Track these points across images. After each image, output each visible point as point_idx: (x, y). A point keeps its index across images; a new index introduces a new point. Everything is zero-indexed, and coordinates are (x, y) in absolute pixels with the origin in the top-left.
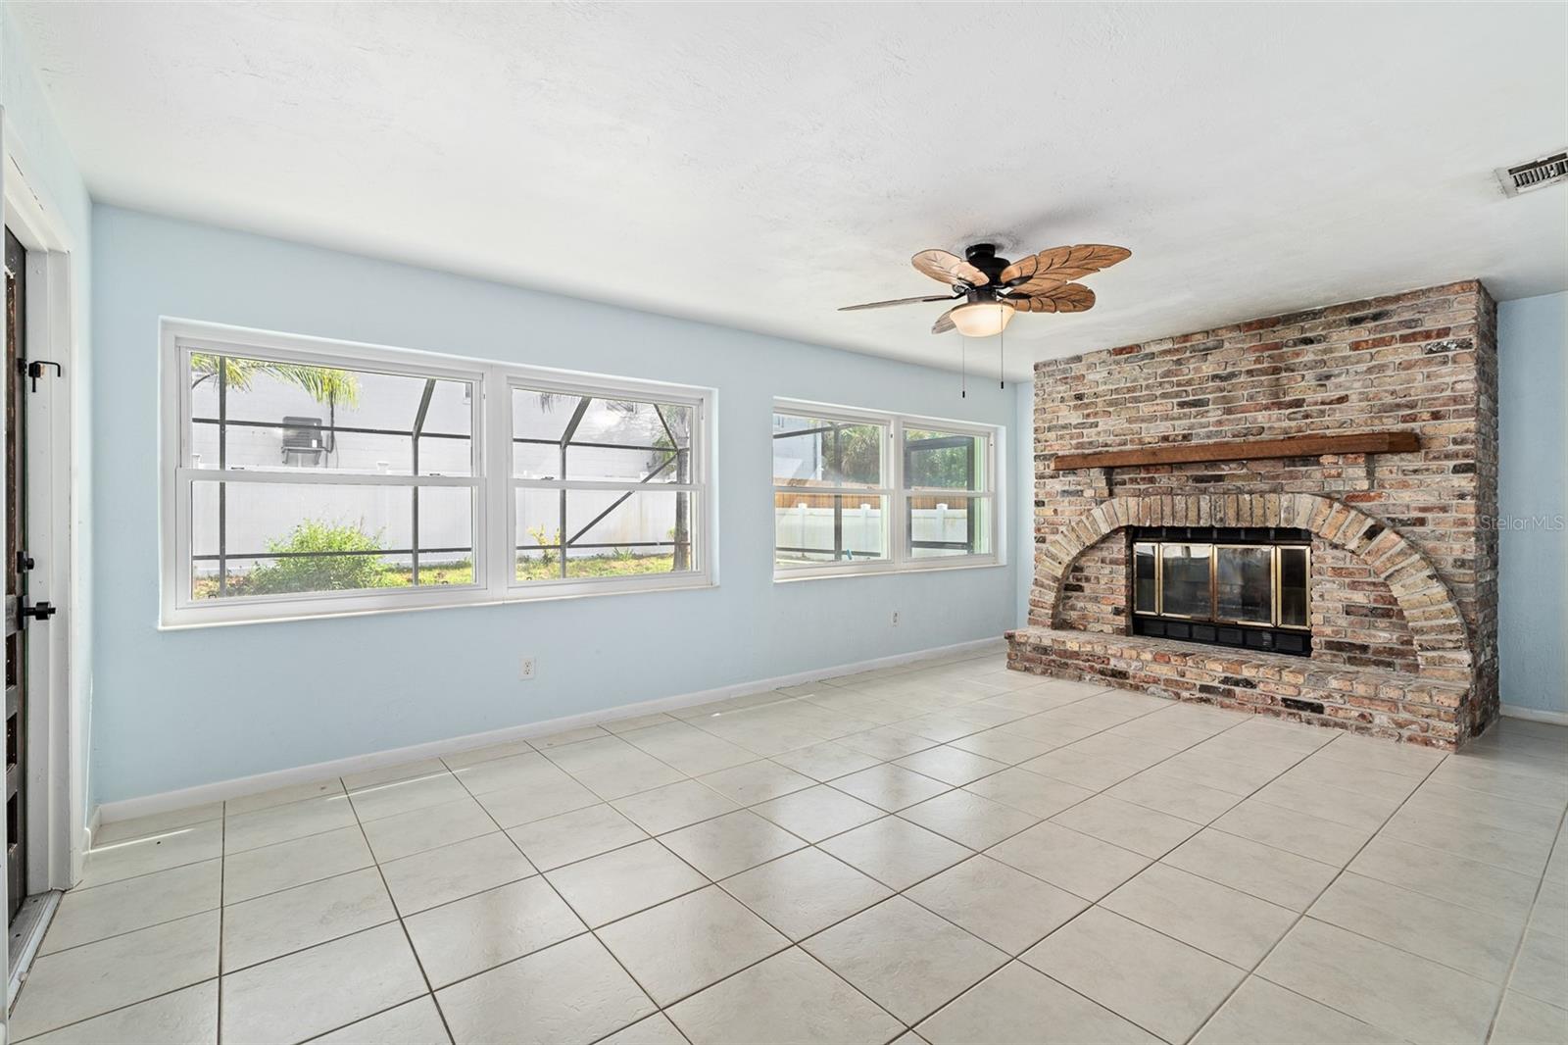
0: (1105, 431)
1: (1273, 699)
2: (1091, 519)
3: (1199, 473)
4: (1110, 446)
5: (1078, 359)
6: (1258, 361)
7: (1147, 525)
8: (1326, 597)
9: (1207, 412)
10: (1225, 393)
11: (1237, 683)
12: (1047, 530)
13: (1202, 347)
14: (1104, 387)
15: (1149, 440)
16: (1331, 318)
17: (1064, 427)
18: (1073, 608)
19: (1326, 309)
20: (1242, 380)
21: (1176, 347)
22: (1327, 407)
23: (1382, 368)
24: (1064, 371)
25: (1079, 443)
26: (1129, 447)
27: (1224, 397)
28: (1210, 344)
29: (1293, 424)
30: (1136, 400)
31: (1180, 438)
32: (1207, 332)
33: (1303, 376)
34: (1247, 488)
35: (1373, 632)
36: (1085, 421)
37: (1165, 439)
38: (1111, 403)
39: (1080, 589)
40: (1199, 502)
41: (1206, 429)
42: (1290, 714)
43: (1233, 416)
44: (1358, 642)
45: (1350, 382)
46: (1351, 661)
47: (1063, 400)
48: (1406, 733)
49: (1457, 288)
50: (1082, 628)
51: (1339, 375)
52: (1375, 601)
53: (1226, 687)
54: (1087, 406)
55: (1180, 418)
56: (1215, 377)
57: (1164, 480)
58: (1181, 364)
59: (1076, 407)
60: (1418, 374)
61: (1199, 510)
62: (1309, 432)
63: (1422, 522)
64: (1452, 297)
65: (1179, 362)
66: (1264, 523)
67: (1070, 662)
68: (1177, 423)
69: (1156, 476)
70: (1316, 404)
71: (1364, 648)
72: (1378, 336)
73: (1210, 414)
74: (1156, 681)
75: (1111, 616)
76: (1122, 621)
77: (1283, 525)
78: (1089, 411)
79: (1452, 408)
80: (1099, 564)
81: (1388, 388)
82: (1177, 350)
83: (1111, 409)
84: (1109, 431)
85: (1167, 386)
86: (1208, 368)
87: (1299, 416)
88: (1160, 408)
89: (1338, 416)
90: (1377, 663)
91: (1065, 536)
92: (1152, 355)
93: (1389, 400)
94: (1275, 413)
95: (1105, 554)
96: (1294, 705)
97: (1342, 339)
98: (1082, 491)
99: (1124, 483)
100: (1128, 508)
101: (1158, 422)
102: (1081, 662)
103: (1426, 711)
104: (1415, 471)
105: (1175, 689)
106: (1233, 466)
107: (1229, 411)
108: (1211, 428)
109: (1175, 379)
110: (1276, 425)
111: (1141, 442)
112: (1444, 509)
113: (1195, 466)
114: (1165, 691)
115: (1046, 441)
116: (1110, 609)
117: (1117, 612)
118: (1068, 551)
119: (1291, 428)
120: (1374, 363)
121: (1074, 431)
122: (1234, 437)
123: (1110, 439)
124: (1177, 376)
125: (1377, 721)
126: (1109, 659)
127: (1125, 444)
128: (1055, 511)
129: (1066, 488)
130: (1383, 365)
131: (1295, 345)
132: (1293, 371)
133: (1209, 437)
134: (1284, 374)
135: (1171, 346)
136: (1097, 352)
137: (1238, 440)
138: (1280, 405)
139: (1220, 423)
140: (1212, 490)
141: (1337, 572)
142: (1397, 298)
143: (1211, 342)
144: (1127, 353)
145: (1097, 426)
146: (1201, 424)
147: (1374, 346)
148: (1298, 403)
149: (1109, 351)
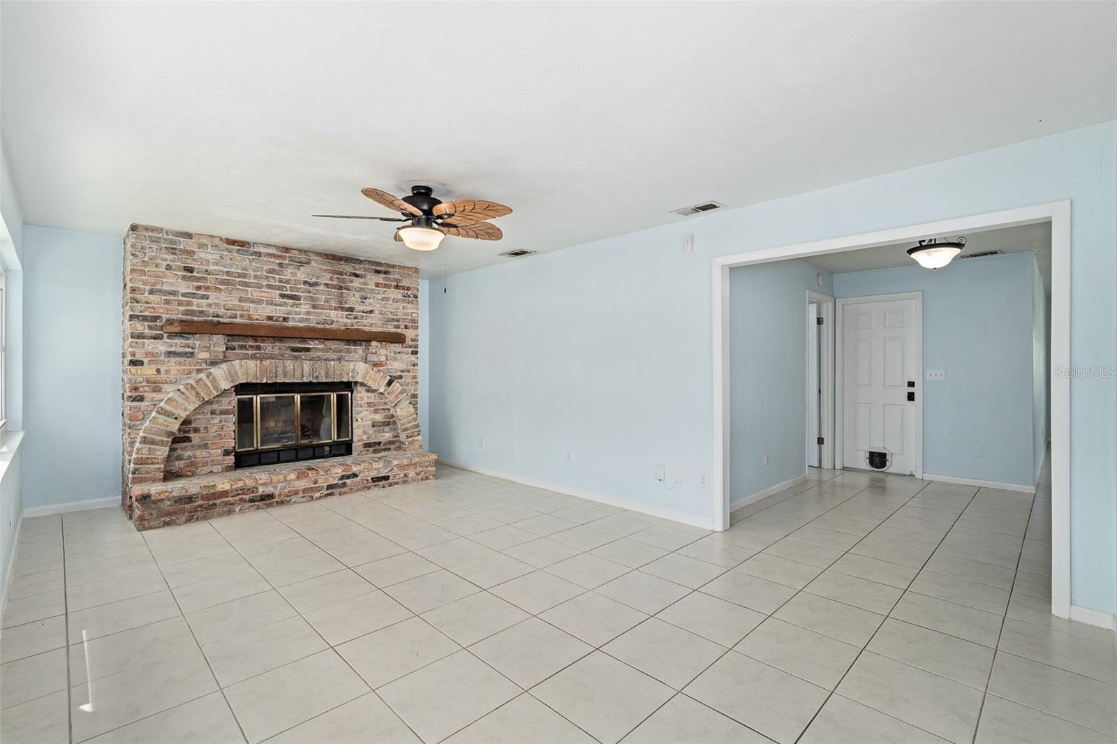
0: (217, 305)
1: (367, 480)
2: (211, 377)
3: (295, 345)
4: (222, 317)
5: (189, 236)
6: (331, 279)
7: (264, 381)
8: (364, 419)
9: (300, 304)
10: (311, 295)
11: (348, 477)
12: (146, 389)
13: (298, 260)
14: (216, 267)
15: (255, 317)
16: (367, 266)
17: (174, 293)
18: (179, 458)
19: (365, 260)
20: (321, 288)
21: (278, 254)
22: (364, 314)
23: (387, 299)
24: (172, 242)
25: (189, 310)
26: (238, 320)
27: (311, 297)
28: (303, 260)
29: (349, 321)
30: (246, 285)
31: (281, 319)
32: (301, 251)
33: (354, 295)
34: (325, 357)
35: (383, 434)
36: (194, 291)
37: (270, 318)
38: (223, 282)
39: (188, 439)
40: (302, 366)
41: (299, 316)
42: (375, 485)
43: (316, 310)
44: (377, 441)
45: (374, 303)
46: (375, 451)
47: (168, 268)
48: (420, 477)
49: (413, 270)
50: (189, 474)
51: (370, 298)
52: (384, 418)
53: (343, 481)
54: (198, 279)
55: (281, 305)
56: (305, 283)
57: (269, 348)
58: (282, 267)
59: (184, 278)
60: (401, 305)
61: (302, 371)
62: (356, 327)
63: (401, 377)
64: (411, 273)
65: (280, 265)
66: (341, 378)
67: (218, 502)
68: (278, 308)
69: (262, 345)
70: (360, 312)
71: (379, 443)
72: (385, 282)
73: (302, 306)
74: (296, 493)
75: (220, 458)
76: (231, 459)
77: (351, 380)
78: (199, 284)
79: (411, 324)
80: (209, 416)
81: (390, 310)
82: (280, 257)
83: (222, 287)
84: (220, 304)
85: (271, 280)
86: (301, 275)
87: (352, 317)
88: (266, 295)
89: (369, 320)
90: (385, 450)
91: (183, 393)
92: (259, 254)
93: (390, 316)
94: (340, 312)
95: (215, 407)
96: (377, 480)
97: (372, 279)
98: (192, 353)
99: (234, 349)
100: (248, 369)
101: (264, 305)
102: (230, 499)
103: (426, 464)
104: (399, 353)
105: (308, 494)
106: (316, 342)
107: (314, 307)
108: (302, 316)
109: (277, 277)
110: (341, 320)
111: (250, 317)
112: (408, 371)
113: (292, 340)
114: (303, 497)
115: (147, 303)
116: (220, 451)
117: (227, 453)
118: (185, 408)
119: (348, 323)
120: (384, 296)
121: (181, 298)
122: (317, 323)
123: (222, 311)
124: (279, 274)
125: (410, 476)
126: (257, 488)
127: (235, 317)
128: (158, 371)
129: (173, 349)
130: (388, 298)
131: (350, 276)
132: (349, 290)
133: (301, 322)
134: (344, 291)
135: (275, 252)
136: (210, 236)
137: (319, 326)
138: (343, 309)
139: (308, 313)
140: (303, 357)
141: (369, 404)
142: (394, 266)
143: (303, 257)
144: (238, 246)
145: (208, 298)
146: (296, 312)
147: (385, 287)
148: (351, 310)
149: (221, 239)
